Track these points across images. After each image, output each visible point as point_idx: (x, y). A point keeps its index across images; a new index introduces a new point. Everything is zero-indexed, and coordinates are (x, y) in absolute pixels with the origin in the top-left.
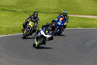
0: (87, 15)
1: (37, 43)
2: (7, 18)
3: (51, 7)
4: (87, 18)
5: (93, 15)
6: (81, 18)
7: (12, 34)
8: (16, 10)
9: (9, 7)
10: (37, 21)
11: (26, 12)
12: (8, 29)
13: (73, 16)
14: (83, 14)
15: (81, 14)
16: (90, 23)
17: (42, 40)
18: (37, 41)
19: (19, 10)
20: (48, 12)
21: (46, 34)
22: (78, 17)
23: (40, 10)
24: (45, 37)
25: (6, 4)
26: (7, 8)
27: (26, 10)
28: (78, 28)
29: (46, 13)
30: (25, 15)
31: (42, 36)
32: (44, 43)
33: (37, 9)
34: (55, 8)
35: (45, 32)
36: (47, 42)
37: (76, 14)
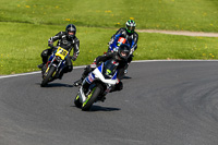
0: (189, 30)
1: (84, 98)
2: (7, 38)
3: (108, 12)
4: (188, 37)
5: (203, 30)
6: (174, 36)
7: (20, 72)
8: (28, 19)
9: (14, 12)
10: (73, 45)
11: (51, 24)
12: (11, 61)
13: (157, 32)
14: (181, 29)
15: (175, 29)
16: (195, 47)
17: (98, 90)
18: (85, 93)
19: (35, 20)
20: (100, 23)
21: (107, 77)
22: (169, 36)
23: (83, 20)
24: (104, 86)
25: (6, 7)
26: (9, 16)
27: (51, 19)
28: (169, 60)
29: (96, 26)
30: (48, 30)
31: (98, 81)
32: (101, 97)
33: (76, 17)
34: (118, 14)
35: (104, 73)
36: (108, 96)
37: (163, 29)
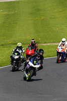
1: (27, 76)
3: (28, 37)
11: (3, 45)
13: (52, 44)
17: (32, 71)
18: (27, 73)
21: (35, 65)
24: (35, 68)
31: (31, 67)
32: (34, 74)
33: (14, 41)
35: (33, 63)
36: (37, 72)
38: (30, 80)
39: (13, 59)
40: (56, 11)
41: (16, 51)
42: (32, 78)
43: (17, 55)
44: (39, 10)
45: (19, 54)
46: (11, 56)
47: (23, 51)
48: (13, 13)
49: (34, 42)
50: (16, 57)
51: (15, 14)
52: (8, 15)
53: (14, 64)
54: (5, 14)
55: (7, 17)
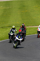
1: (15, 45)
3: (18, 23)
21: (19, 39)
24: (19, 41)
27: (2, 26)
33: (9, 25)
37: (33, 26)
38: (16, 48)
39: (10, 35)
40: (34, 7)
41: (11, 31)
42: (18, 46)
43: (12, 33)
44: (24, 6)
45: (13, 32)
46: (9, 34)
47: (16, 31)
48: (8, 8)
49: (24, 25)
50: (12, 34)
51: (9, 9)
52: (6, 9)
53: (11, 38)
54: (3, 9)
55: (5, 10)
